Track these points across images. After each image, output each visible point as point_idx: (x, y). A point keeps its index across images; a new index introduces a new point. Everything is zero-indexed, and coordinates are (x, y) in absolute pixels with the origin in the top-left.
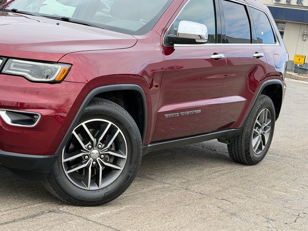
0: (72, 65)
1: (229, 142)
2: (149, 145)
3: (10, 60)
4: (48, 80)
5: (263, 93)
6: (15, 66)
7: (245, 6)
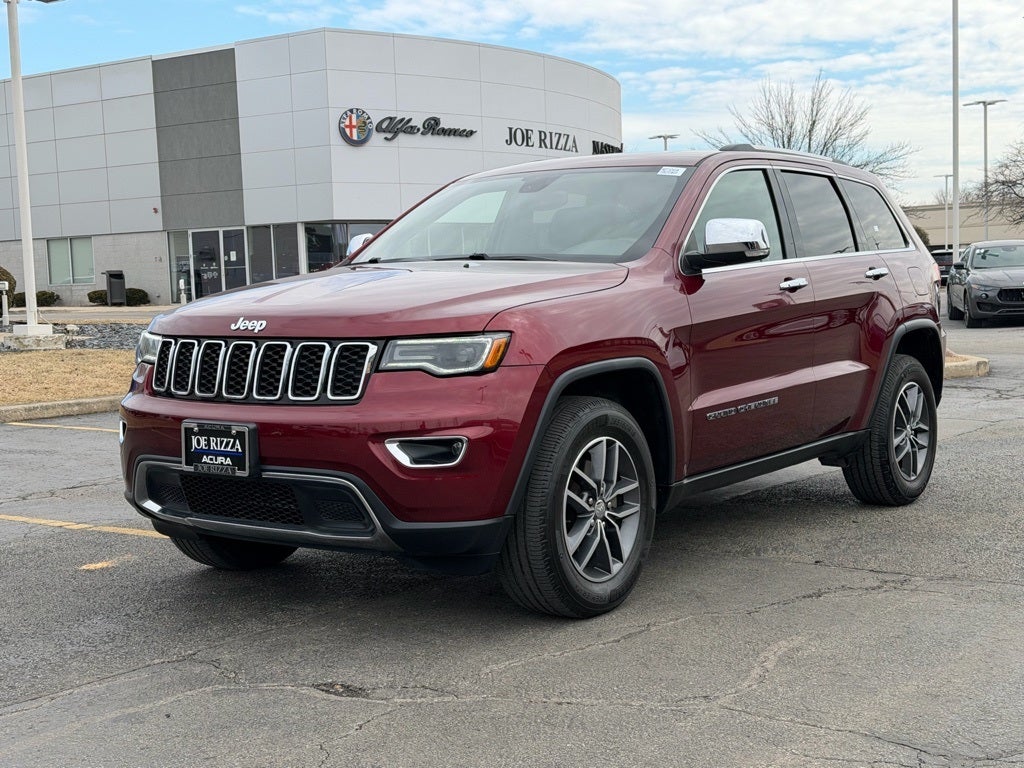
0: (511, 332)
1: (847, 462)
2: (685, 481)
3: (392, 342)
4: (471, 369)
5: (899, 351)
6: (401, 354)
7: (831, 179)
